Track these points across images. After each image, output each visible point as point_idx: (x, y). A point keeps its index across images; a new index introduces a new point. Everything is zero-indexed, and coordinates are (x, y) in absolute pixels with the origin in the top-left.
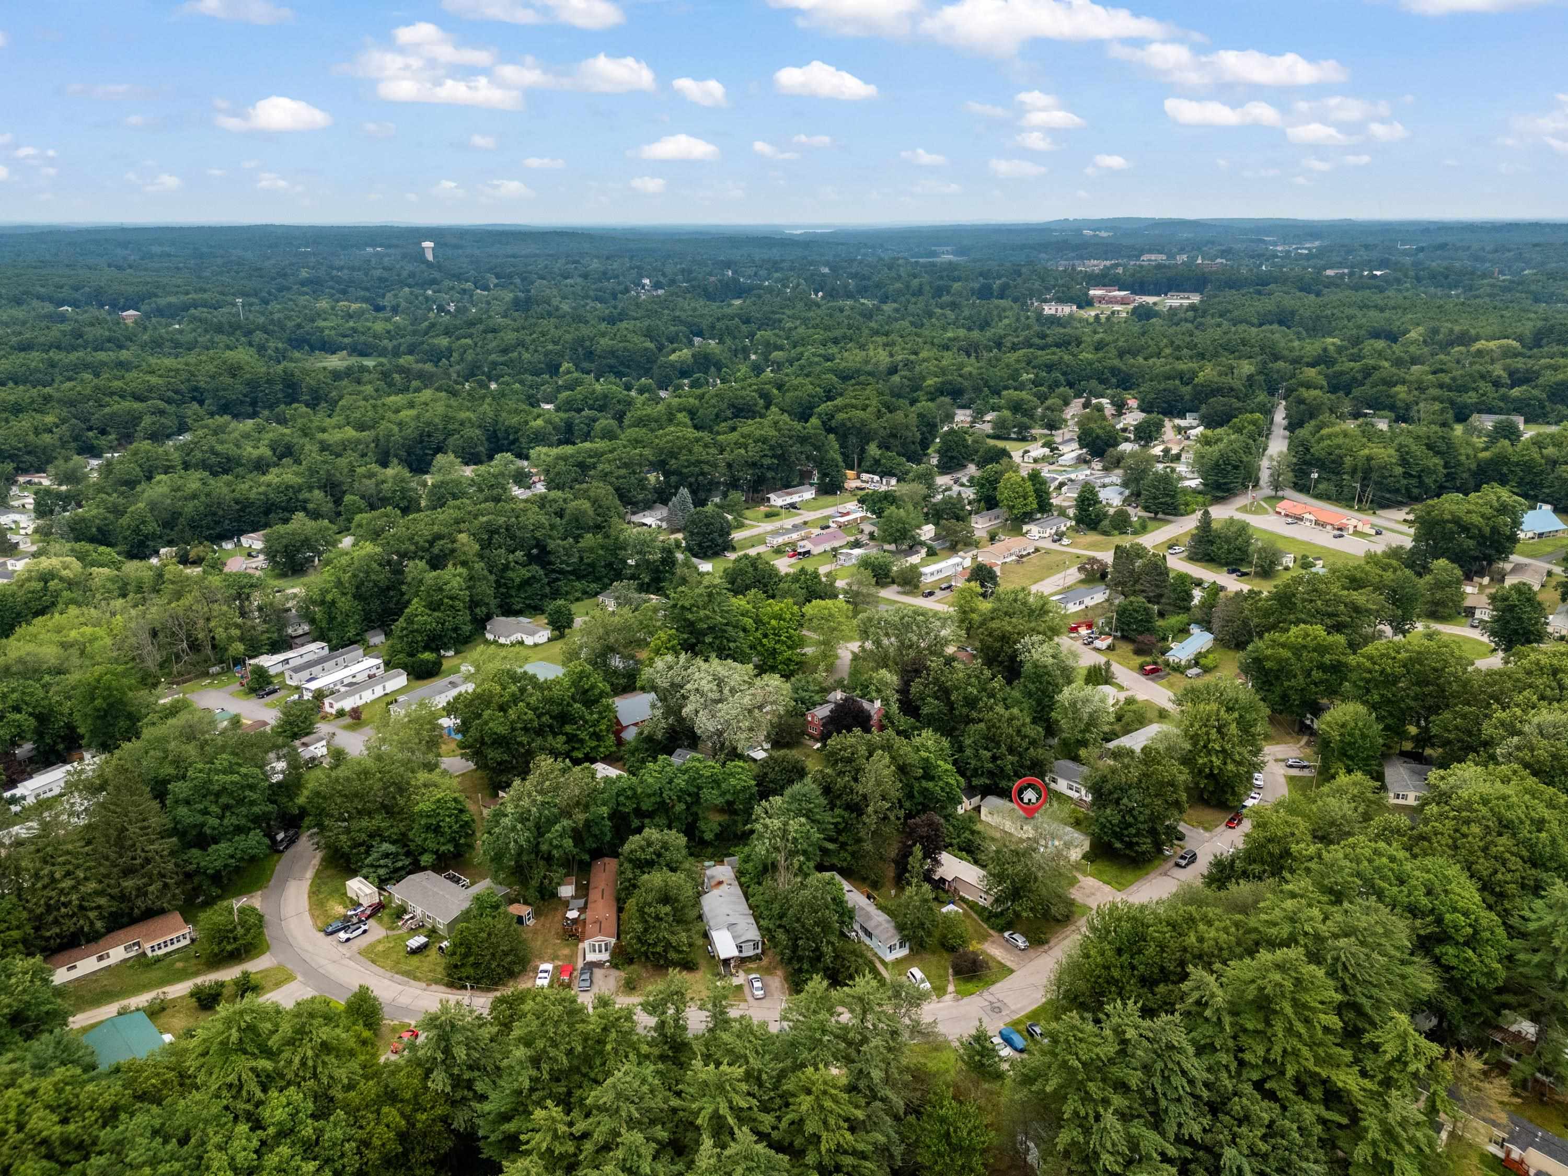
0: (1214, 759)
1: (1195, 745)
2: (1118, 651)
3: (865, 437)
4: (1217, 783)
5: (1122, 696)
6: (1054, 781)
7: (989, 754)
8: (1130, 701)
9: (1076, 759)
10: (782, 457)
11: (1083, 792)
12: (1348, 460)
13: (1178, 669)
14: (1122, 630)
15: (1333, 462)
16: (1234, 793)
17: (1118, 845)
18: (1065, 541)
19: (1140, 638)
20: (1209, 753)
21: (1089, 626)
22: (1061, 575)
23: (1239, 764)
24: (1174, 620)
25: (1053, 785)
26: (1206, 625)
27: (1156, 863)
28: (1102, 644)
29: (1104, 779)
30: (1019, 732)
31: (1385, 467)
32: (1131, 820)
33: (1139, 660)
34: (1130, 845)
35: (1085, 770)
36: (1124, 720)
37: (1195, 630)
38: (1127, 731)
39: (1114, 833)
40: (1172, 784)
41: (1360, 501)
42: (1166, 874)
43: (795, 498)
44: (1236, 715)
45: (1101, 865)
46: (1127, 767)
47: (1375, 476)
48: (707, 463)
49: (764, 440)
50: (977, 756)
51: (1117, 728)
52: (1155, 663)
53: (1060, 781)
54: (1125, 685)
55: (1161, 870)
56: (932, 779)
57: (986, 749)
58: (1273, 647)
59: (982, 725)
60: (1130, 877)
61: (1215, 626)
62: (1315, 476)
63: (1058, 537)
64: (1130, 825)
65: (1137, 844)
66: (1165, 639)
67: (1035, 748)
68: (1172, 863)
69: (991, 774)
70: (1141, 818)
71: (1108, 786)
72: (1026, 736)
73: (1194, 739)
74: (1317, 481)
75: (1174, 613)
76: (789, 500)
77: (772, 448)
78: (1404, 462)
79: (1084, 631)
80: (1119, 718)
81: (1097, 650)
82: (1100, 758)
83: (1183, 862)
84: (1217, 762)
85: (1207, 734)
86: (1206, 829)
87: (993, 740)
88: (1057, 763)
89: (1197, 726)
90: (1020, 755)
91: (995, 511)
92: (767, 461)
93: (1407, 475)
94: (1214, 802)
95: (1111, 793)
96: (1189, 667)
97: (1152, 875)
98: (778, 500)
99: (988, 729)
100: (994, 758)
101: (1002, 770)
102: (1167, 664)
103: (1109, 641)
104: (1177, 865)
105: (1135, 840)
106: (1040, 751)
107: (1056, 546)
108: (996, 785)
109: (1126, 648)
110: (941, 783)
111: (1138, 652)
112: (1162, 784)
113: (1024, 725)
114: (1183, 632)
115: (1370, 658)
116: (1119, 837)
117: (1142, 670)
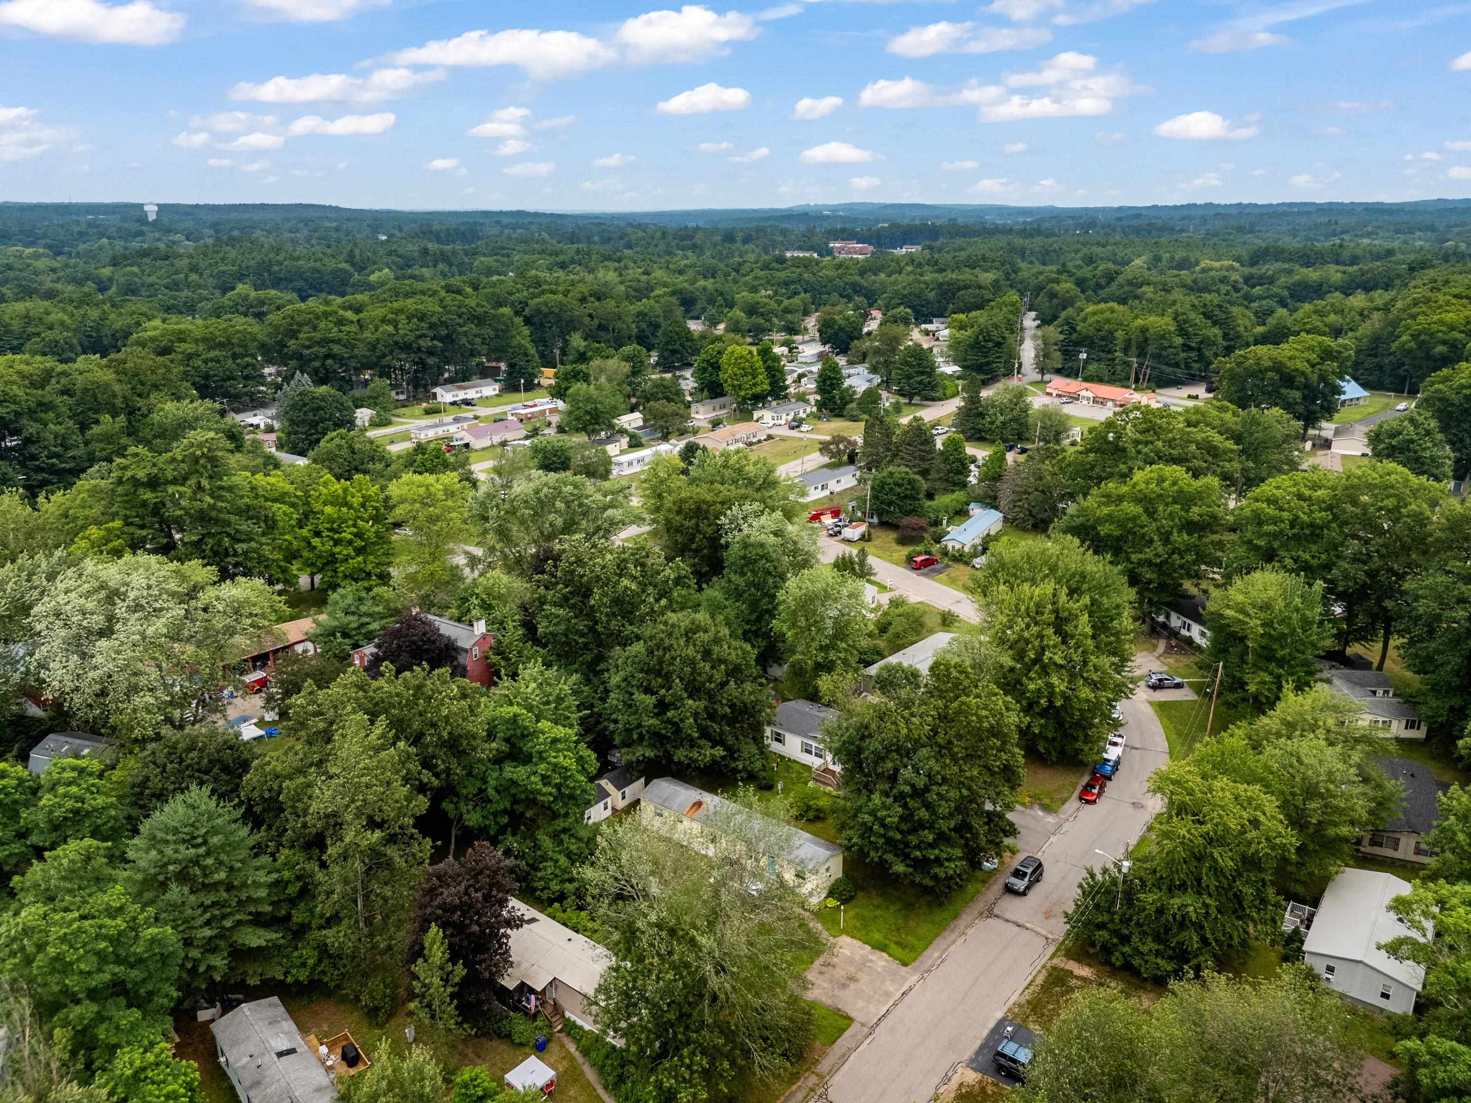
0: (1055, 680)
1: (1020, 656)
2: (876, 542)
3: (569, 326)
4: (1060, 724)
5: (884, 599)
6: (779, 739)
7: (650, 700)
8: (895, 603)
9: (814, 697)
10: (448, 339)
11: (829, 757)
12: (1119, 334)
13: (960, 558)
14: (880, 516)
15: (1103, 339)
16: (1087, 739)
17: (900, 868)
18: (805, 427)
19: (906, 521)
20: (1045, 672)
21: (836, 513)
22: (800, 461)
23: (1094, 685)
24: (945, 500)
25: (775, 747)
26: (991, 501)
27: (971, 888)
28: (854, 532)
29: (864, 732)
30: (707, 654)
31: (1163, 337)
32: (923, 814)
33: (905, 551)
34: (922, 865)
35: (831, 716)
36: (892, 630)
37: (975, 510)
38: (897, 647)
39: (889, 841)
40: (996, 732)
41: (1137, 381)
42: (990, 913)
43: (471, 394)
44: (1086, 600)
45: (863, 906)
46: (907, 705)
47: (1151, 349)
48: (338, 342)
49: (422, 317)
50: (629, 705)
51: (881, 644)
52: (927, 553)
53: (789, 738)
54: (888, 583)
55: (980, 905)
56: (527, 759)
57: (648, 690)
58: (1107, 504)
59: (638, 648)
60: (924, 929)
61: (1005, 500)
62: (1083, 356)
63: (796, 424)
64: (921, 825)
65: (938, 861)
66: (937, 523)
67: (740, 682)
68: (997, 888)
69: (657, 738)
70: (944, 809)
71: (874, 745)
72: (721, 661)
73: (1018, 648)
74: (1086, 362)
75: (946, 491)
76: (461, 395)
77: (432, 326)
78: (1182, 331)
79: (828, 520)
80: (883, 628)
81: (849, 541)
82: (857, 692)
83: (1021, 885)
84: (1059, 683)
85: (1040, 636)
86: (1046, 808)
87: (659, 674)
88: (783, 709)
89: (1021, 623)
90: (711, 697)
91: (721, 400)
92: (425, 343)
93: (1186, 347)
94: (1054, 757)
95: (880, 759)
96: (975, 555)
97: (966, 919)
98: (445, 395)
99: (651, 652)
100: (662, 707)
101: (677, 728)
102: (945, 553)
103: (863, 528)
104: (1009, 890)
105: (932, 854)
106: (748, 686)
107: (794, 433)
108: (669, 756)
109: (887, 538)
110: (542, 768)
111: (903, 541)
112: (979, 735)
113: (717, 641)
114: (961, 513)
115: (1272, 501)
116: (901, 850)
117: (911, 563)
